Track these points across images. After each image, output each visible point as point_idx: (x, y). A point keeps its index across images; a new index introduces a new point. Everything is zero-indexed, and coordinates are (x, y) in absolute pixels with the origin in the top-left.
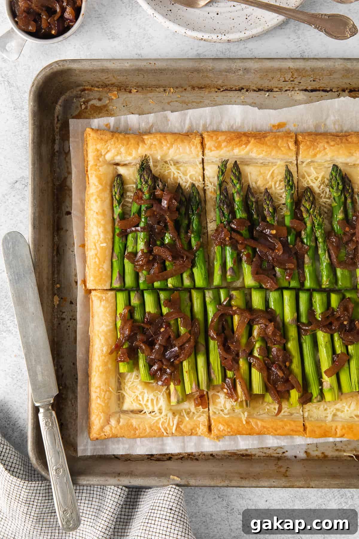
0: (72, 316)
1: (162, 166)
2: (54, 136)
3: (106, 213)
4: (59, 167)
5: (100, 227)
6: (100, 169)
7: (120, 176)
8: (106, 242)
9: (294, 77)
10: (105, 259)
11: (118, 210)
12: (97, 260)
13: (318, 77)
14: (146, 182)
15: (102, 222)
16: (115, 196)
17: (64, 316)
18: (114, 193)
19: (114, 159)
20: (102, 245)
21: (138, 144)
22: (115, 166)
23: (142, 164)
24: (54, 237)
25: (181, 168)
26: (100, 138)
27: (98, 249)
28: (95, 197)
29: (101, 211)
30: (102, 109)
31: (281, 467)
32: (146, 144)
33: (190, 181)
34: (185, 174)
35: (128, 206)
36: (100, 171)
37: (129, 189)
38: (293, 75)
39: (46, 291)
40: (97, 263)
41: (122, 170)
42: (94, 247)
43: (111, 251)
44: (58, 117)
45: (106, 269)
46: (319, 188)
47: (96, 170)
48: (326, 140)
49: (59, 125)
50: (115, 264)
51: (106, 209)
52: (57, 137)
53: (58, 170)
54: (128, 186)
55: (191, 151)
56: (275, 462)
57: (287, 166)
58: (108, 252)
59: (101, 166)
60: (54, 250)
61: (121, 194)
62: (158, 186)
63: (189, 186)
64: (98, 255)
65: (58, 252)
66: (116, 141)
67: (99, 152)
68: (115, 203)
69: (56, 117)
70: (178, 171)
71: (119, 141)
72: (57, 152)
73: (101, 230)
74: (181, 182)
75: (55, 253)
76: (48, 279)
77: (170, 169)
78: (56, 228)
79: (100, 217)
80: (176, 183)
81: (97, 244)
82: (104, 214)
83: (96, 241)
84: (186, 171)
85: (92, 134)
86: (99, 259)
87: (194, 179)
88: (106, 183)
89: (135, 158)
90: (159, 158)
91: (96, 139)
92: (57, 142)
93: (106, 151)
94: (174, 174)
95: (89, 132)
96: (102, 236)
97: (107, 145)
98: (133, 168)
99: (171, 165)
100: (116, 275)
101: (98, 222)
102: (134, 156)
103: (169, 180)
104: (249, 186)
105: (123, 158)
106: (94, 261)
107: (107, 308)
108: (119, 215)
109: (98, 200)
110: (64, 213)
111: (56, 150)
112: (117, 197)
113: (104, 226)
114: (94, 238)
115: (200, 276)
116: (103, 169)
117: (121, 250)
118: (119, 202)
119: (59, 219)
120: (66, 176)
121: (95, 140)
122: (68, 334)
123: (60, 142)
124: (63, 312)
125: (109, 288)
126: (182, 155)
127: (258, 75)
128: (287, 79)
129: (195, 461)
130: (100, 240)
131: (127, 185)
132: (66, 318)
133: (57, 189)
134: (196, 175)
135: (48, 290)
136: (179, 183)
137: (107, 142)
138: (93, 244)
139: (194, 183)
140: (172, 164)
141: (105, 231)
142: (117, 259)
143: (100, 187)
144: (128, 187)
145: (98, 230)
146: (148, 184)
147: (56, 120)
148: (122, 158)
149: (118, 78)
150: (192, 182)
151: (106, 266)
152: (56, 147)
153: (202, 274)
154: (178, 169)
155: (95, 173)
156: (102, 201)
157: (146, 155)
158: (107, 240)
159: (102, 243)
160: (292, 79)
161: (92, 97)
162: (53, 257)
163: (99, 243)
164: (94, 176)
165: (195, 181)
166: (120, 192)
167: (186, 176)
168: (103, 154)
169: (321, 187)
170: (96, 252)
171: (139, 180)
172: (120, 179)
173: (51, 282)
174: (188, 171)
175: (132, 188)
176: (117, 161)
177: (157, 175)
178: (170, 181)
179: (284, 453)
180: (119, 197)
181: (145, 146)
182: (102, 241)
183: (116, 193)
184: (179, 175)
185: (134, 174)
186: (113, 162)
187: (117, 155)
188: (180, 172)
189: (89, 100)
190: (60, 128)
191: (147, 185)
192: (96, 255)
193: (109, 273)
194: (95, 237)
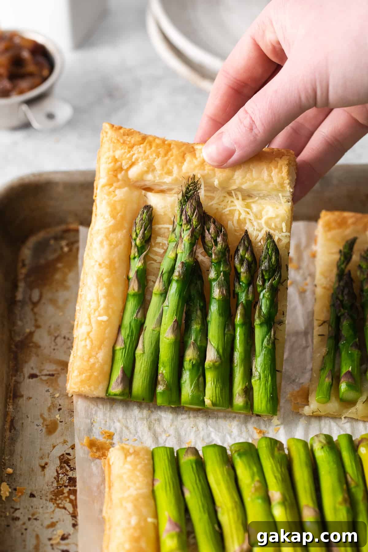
0: (33, 515)
1: (222, 199)
3: (117, 265)
5: (101, 289)
6: (117, 192)
7: (149, 208)
8: (108, 315)
10: (102, 343)
11: (137, 264)
12: (88, 342)
14: (189, 221)
15: (107, 280)
16: (135, 240)
17: (17, 514)
18: (134, 236)
19: (143, 180)
20: (100, 318)
21: (184, 157)
22: (143, 192)
23: (188, 190)
24: (6, 405)
25: (255, 207)
26: (122, 141)
27: (94, 325)
28: (100, 237)
29: (107, 262)
32: (196, 158)
33: (265, 229)
34: (258, 217)
35: (156, 261)
36: (116, 195)
37: (162, 231)
40: (89, 347)
41: (154, 200)
42: (87, 321)
43: (115, 331)
44: (24, 261)
45: (100, 360)
47: (109, 194)
49: (25, 271)
50: (119, 356)
51: (116, 259)
53: (21, 324)
54: (160, 226)
55: (271, 177)
58: (110, 332)
59: (120, 188)
60: (4, 424)
61: (146, 238)
62: (208, 230)
63: (262, 238)
64: (92, 335)
65: (12, 427)
66: (148, 147)
67: (118, 164)
68: (134, 252)
69: (20, 261)
70: (248, 210)
71: (153, 148)
72: (20, 302)
73: (103, 292)
74: (250, 230)
75: (7, 428)
77: (235, 206)
78: (10, 396)
79: (104, 271)
80: (241, 230)
81: (92, 316)
82: (111, 266)
83: (93, 311)
84: (261, 212)
85: (111, 133)
86: (92, 341)
87: (273, 226)
88: (123, 217)
89: (176, 180)
90: (216, 183)
91: (115, 141)
92: (21, 289)
93: (130, 162)
94: (240, 214)
95: (107, 130)
96: (103, 303)
97: (132, 153)
98: (173, 198)
99: (238, 199)
100: (117, 373)
101: (99, 279)
102: (174, 175)
103: (230, 223)
105: (158, 178)
106: (83, 343)
107: (137, 465)
108: (137, 272)
109: (105, 243)
110: (27, 376)
111: (18, 299)
112: (138, 242)
113: (109, 287)
114: (90, 306)
115: (263, 395)
116: (121, 193)
117: (132, 332)
118: (140, 250)
119: (17, 383)
120: (32, 330)
121: (114, 143)
122: (24, 541)
123: (25, 290)
124: (16, 510)
125: (102, 394)
126: (255, 182)
130: (99, 309)
131: (158, 224)
132: (21, 517)
134: (278, 220)
136: (246, 232)
137: (132, 147)
138: (86, 315)
139: (272, 232)
140: (240, 197)
141: (109, 295)
142: (123, 346)
143: (112, 222)
144: (160, 229)
145: (97, 293)
146: (191, 226)
148: (155, 177)
150: (268, 230)
151: (102, 355)
152: (19, 296)
153: (266, 389)
154: (248, 206)
155: (106, 197)
156: (111, 245)
157: (194, 176)
158: (110, 312)
159: (100, 315)
163: (97, 314)
164: (104, 202)
165: (274, 230)
166: (144, 233)
167: (260, 219)
168: (125, 167)
170: (89, 330)
171: (178, 217)
172: (147, 212)
174: (263, 213)
175: (166, 230)
176: (148, 184)
177: (210, 213)
178: (232, 224)
180: (141, 243)
181: (195, 161)
182: (102, 312)
183: (137, 235)
184: (248, 216)
185: (172, 206)
186: (142, 183)
187: (147, 172)
188: (250, 212)
190: (27, 274)
191: (189, 227)
192: (88, 333)
193: (107, 368)
194: (91, 303)
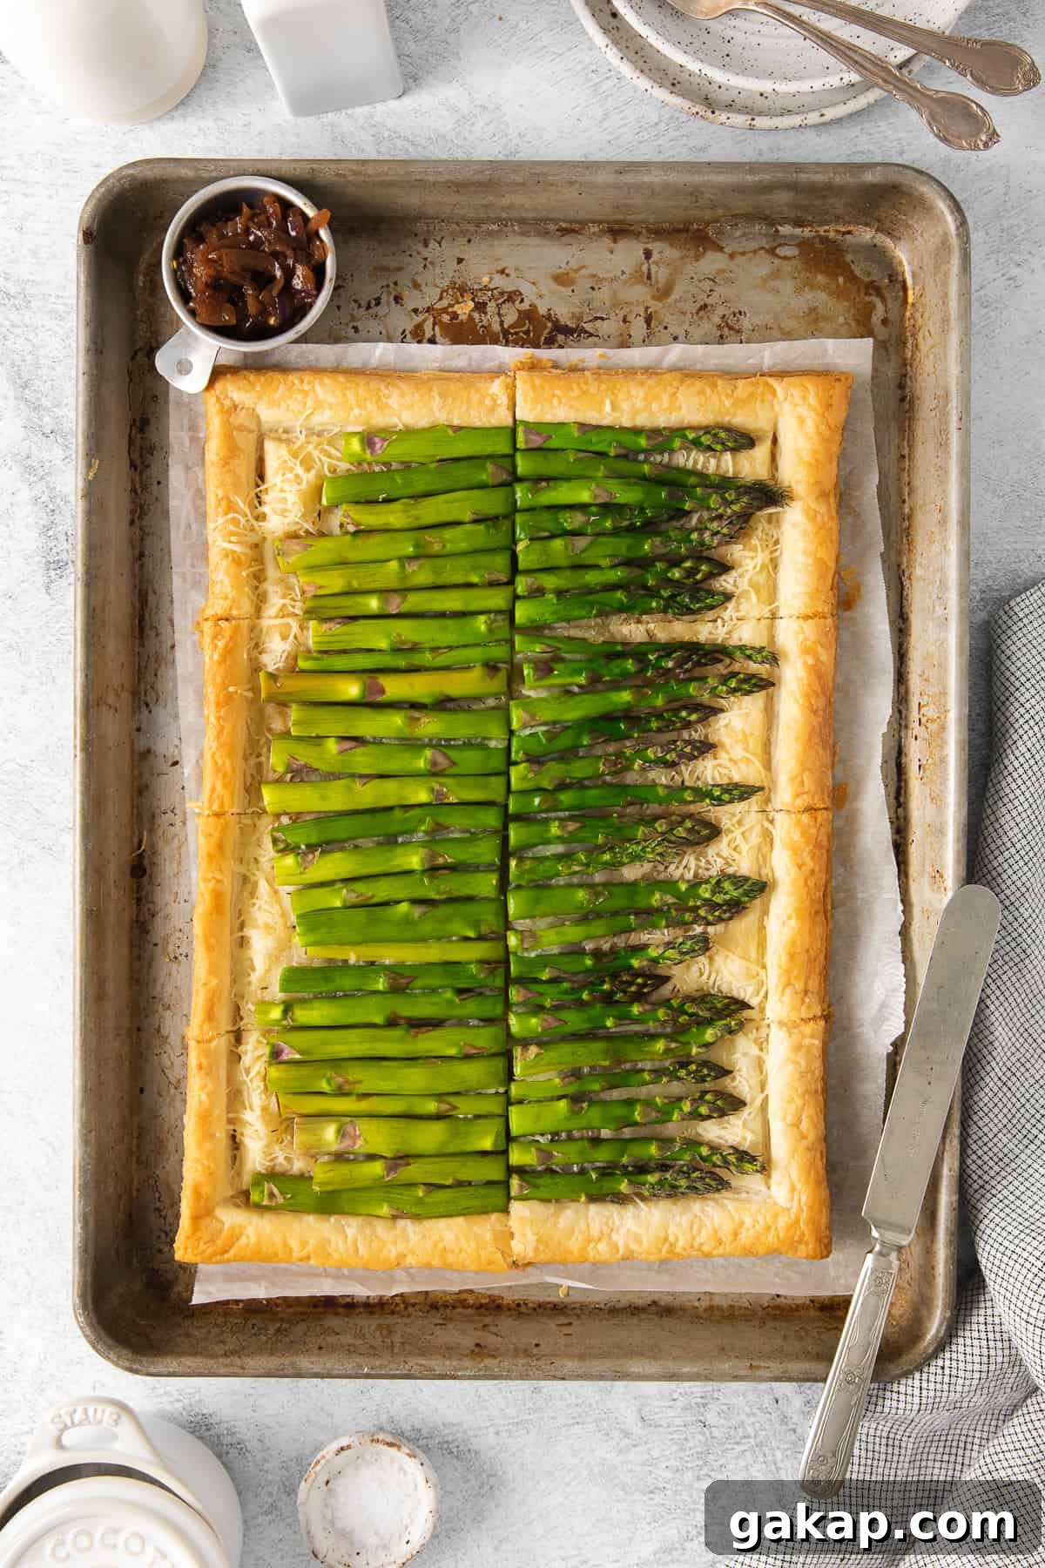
0: (431, 263)
2: (811, 224)
4: (744, 235)
9: (929, 725)
13: (928, 773)
17: (432, 244)
24: (600, 222)
30: (864, 325)
31: (118, 696)
38: (933, 721)
39: (485, 202)
44: (849, 232)
46: (718, 855)
48: (817, 869)
49: (832, 235)
52: (807, 232)
53: (738, 233)
56: (127, 685)
57: (761, 789)
60: (571, 222)
63: (726, 589)
65: (565, 232)
69: (850, 228)
72: (777, 231)
75: (564, 225)
76: (510, 207)
78: (616, 227)
90: (784, 528)
92: (798, 231)
104: (722, 710)
110: (649, 246)
111: (780, 228)
119: (638, 235)
120: (726, 250)
122: (394, 254)
123: (797, 237)
124: (440, 243)
127: (932, 649)
128: (923, 711)
129: (129, 517)
132: (429, 249)
133: (698, 230)
135: (486, 207)
147: (843, 230)
149: (931, 356)
152: (786, 230)
160: (923, 720)
161: (890, 306)
162: (556, 221)
169: (719, 860)
173: (504, 215)
179: (147, 705)
189: (883, 300)
190: (827, 238)
